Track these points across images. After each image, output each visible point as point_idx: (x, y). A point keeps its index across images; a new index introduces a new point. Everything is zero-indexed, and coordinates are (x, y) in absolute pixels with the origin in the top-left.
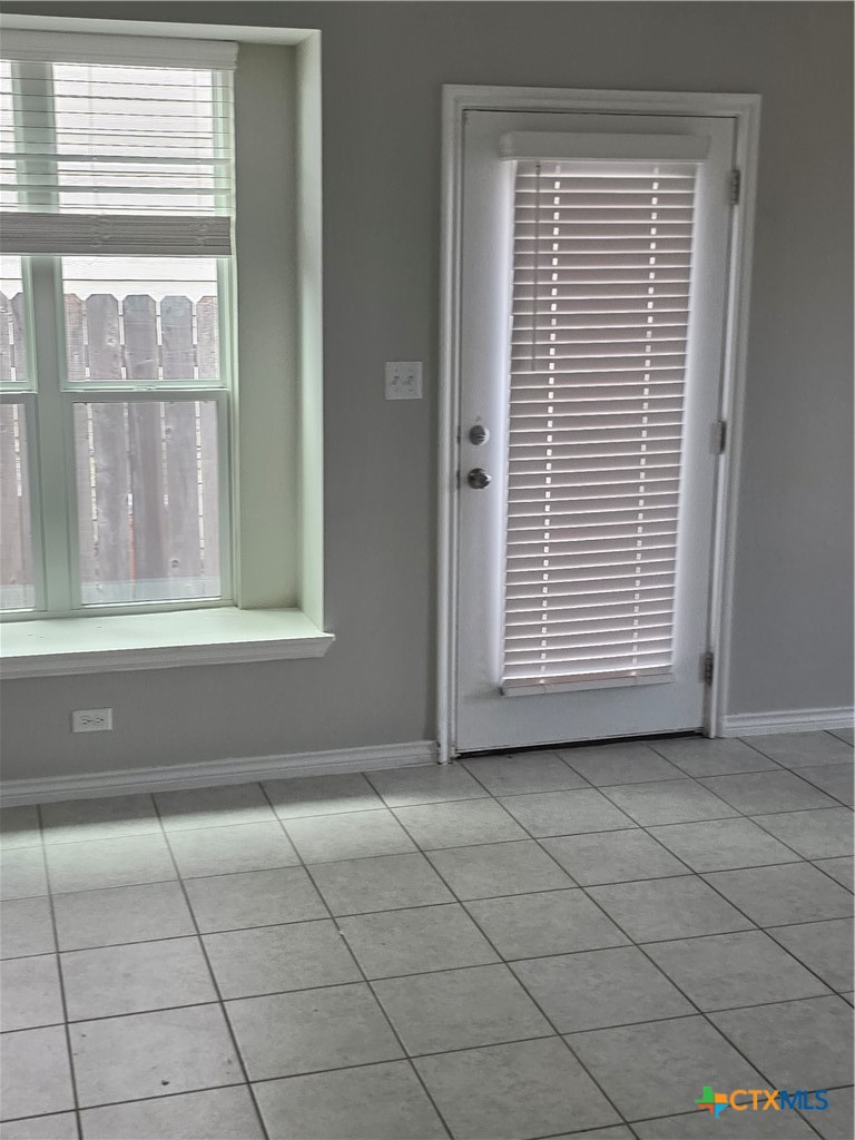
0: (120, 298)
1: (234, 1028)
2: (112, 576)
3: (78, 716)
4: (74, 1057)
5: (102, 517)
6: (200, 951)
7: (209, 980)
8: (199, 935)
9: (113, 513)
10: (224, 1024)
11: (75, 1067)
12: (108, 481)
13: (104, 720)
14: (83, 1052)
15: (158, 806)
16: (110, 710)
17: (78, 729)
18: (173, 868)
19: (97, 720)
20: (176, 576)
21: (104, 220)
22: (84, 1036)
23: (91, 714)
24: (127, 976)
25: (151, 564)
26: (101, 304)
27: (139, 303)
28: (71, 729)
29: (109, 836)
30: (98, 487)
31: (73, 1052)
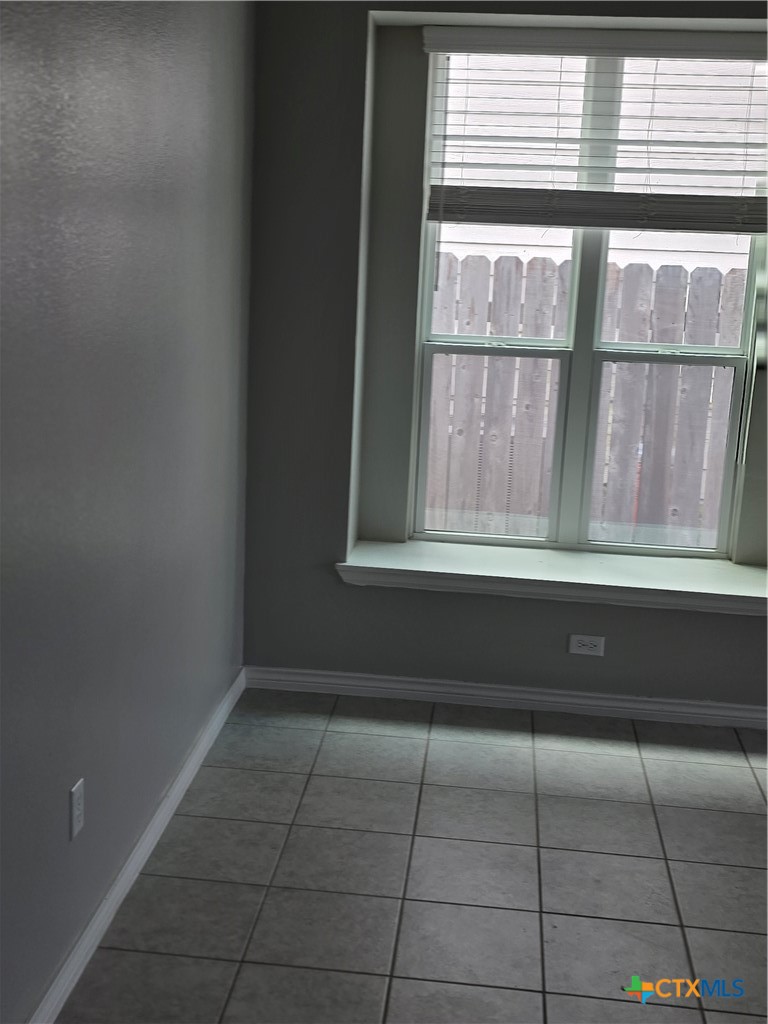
0: (655, 267)
1: (692, 954)
2: (616, 518)
3: (574, 639)
4: (545, 944)
5: (612, 464)
6: (666, 874)
7: (672, 903)
8: (666, 859)
9: (623, 461)
10: (683, 948)
11: (546, 953)
12: (622, 431)
13: (598, 646)
14: (553, 941)
15: (638, 732)
16: (603, 639)
17: (574, 650)
18: (646, 792)
19: (590, 646)
20: (674, 524)
21: (652, 199)
22: (555, 927)
23: (586, 639)
24: (598, 881)
25: (652, 511)
26: (638, 272)
27: (672, 273)
28: (567, 650)
29: (592, 751)
30: (614, 435)
31: (545, 939)
